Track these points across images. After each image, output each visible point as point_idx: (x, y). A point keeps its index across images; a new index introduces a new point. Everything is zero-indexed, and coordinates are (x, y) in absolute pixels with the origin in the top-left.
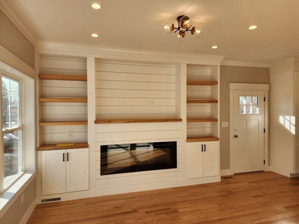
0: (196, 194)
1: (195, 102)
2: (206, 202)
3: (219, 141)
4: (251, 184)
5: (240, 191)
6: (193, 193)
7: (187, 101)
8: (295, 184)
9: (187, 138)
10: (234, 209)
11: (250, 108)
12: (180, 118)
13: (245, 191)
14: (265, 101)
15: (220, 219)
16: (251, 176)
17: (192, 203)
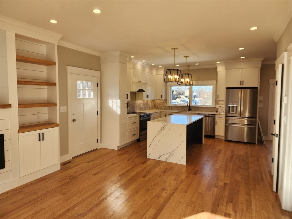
0: (35, 191)
1: (29, 83)
2: (49, 197)
3: (59, 127)
4: (90, 164)
5: (81, 173)
6: (30, 193)
7: (17, 81)
8: (121, 154)
9: (20, 128)
10: (79, 193)
11: (86, 92)
12: (9, 103)
13: (86, 171)
14: (97, 86)
15: (68, 209)
16: (88, 155)
17: (31, 204)
